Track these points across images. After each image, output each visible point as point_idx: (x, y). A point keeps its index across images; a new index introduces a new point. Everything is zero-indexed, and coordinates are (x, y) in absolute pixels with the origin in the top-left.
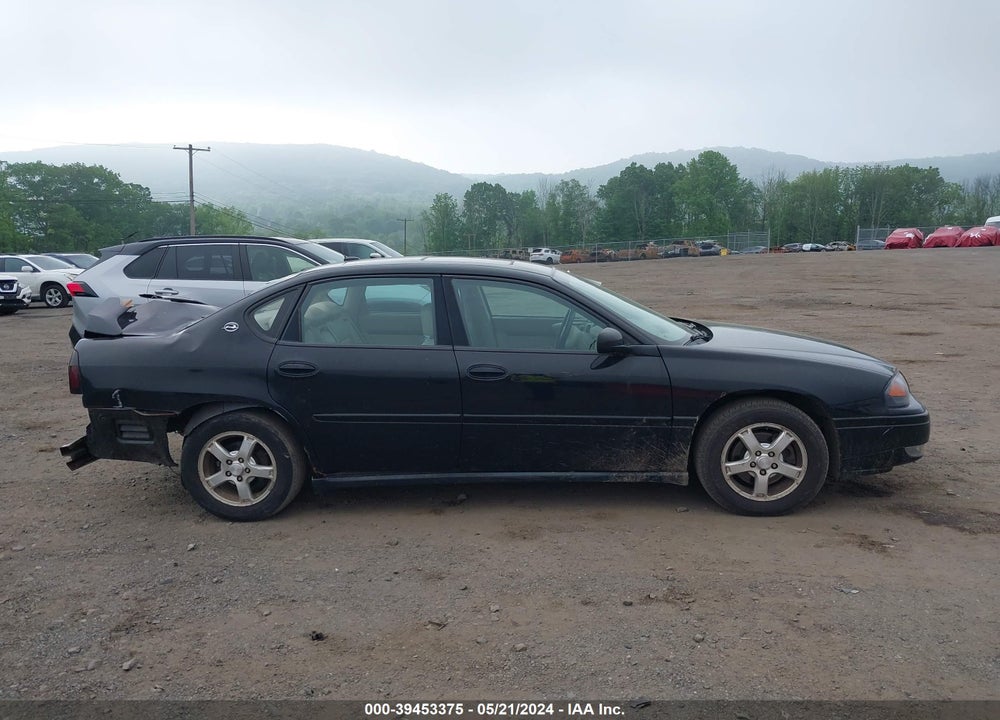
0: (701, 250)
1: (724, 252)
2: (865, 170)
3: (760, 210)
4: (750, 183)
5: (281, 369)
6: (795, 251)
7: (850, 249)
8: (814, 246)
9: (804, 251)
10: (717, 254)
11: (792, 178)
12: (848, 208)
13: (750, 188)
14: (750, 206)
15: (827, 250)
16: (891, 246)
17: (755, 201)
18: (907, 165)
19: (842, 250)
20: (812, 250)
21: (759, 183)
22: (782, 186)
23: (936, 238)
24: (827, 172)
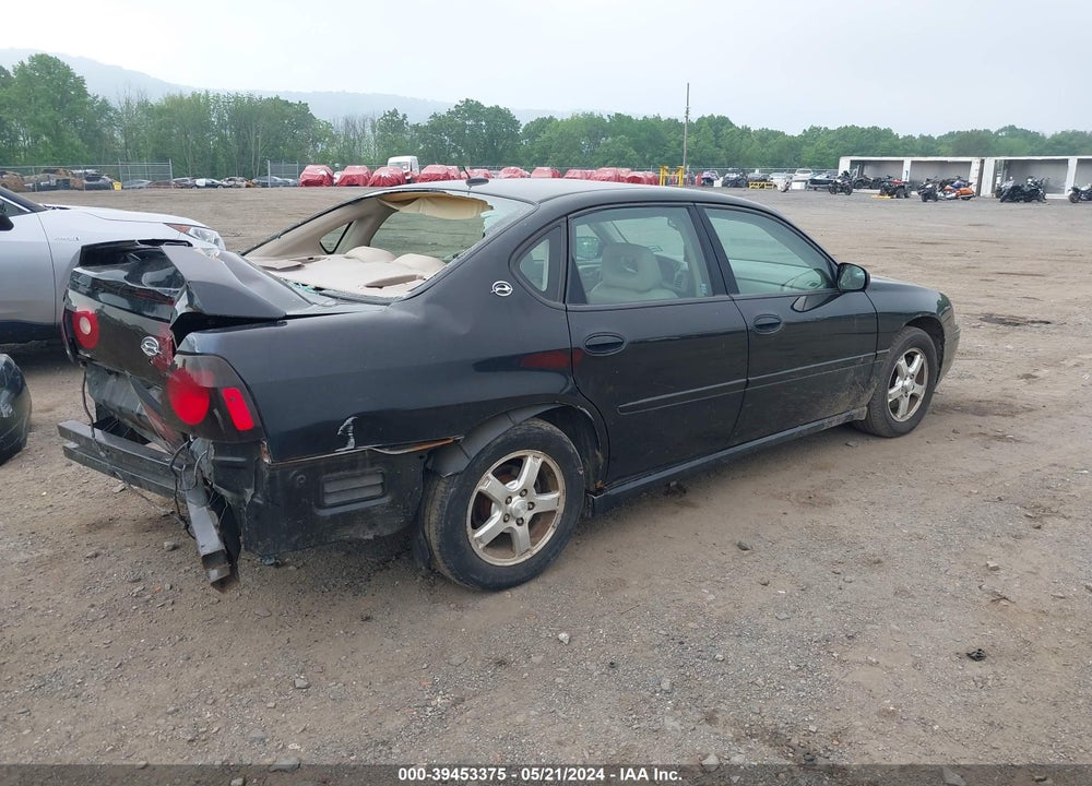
0: (85, 182)
1: (117, 186)
2: (237, 99)
3: (117, 135)
4: (104, 101)
5: (589, 347)
6: (187, 186)
7: (248, 186)
8: (209, 181)
9: (198, 187)
10: (108, 187)
11: (156, 98)
12: (223, 139)
13: (104, 107)
14: (105, 130)
15: (224, 187)
16: (307, 183)
17: (110, 123)
18: (277, 98)
19: (240, 187)
20: (207, 186)
21: (114, 103)
22: (144, 107)
23: (348, 176)
24: (196, 97)
